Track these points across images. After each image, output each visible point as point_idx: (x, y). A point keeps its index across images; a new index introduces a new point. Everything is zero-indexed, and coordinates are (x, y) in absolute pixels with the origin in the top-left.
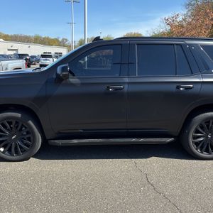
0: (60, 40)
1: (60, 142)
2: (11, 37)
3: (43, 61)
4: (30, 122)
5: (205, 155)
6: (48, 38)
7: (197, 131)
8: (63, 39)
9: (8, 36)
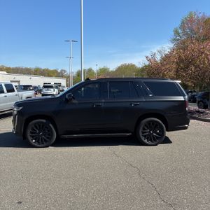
0: (59, 71)
1: (66, 136)
2: (13, 69)
3: (45, 91)
4: (51, 125)
5: (150, 143)
6: (47, 70)
7: (144, 129)
8: (62, 70)
9: (9, 68)
